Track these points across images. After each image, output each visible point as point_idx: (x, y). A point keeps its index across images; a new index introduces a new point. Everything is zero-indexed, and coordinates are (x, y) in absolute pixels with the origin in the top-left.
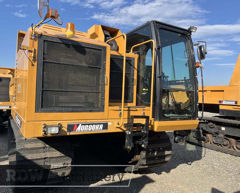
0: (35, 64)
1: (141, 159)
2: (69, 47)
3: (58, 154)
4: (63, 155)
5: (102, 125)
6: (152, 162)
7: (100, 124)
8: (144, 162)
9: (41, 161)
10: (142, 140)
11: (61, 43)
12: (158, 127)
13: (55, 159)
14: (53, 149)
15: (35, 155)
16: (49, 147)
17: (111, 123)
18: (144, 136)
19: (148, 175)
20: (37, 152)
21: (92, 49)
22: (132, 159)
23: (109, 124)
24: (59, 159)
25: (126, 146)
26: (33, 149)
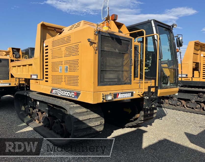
0: (97, 52)
1: (141, 116)
2: (113, 40)
3: (96, 115)
4: (99, 116)
5: (130, 93)
6: (147, 118)
7: (129, 93)
8: (142, 119)
9: (87, 121)
10: (152, 102)
11: (109, 37)
12: (160, 93)
13: (95, 119)
14: (92, 112)
15: (84, 117)
16: (90, 111)
17: (135, 92)
18: (154, 99)
19: (140, 128)
20: (84, 115)
21: (125, 40)
22: (133, 117)
23: (134, 92)
24: (97, 119)
25: (145, 107)
26: (81, 113)
